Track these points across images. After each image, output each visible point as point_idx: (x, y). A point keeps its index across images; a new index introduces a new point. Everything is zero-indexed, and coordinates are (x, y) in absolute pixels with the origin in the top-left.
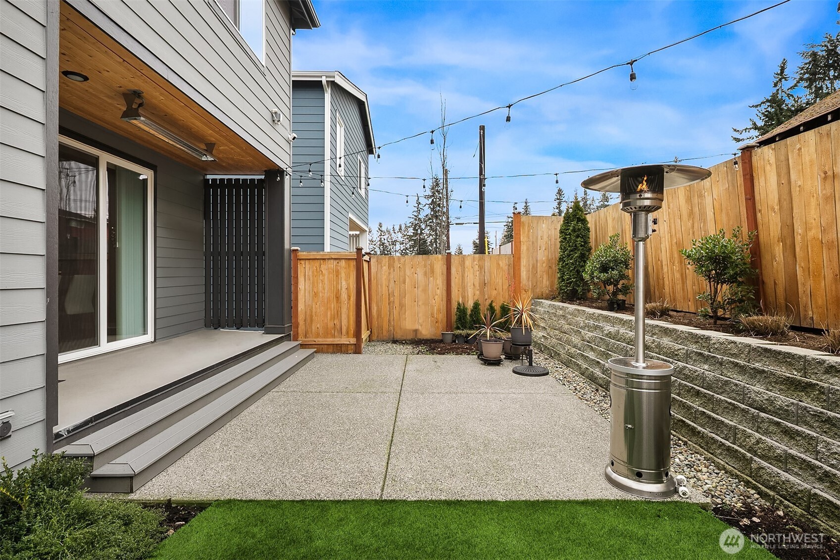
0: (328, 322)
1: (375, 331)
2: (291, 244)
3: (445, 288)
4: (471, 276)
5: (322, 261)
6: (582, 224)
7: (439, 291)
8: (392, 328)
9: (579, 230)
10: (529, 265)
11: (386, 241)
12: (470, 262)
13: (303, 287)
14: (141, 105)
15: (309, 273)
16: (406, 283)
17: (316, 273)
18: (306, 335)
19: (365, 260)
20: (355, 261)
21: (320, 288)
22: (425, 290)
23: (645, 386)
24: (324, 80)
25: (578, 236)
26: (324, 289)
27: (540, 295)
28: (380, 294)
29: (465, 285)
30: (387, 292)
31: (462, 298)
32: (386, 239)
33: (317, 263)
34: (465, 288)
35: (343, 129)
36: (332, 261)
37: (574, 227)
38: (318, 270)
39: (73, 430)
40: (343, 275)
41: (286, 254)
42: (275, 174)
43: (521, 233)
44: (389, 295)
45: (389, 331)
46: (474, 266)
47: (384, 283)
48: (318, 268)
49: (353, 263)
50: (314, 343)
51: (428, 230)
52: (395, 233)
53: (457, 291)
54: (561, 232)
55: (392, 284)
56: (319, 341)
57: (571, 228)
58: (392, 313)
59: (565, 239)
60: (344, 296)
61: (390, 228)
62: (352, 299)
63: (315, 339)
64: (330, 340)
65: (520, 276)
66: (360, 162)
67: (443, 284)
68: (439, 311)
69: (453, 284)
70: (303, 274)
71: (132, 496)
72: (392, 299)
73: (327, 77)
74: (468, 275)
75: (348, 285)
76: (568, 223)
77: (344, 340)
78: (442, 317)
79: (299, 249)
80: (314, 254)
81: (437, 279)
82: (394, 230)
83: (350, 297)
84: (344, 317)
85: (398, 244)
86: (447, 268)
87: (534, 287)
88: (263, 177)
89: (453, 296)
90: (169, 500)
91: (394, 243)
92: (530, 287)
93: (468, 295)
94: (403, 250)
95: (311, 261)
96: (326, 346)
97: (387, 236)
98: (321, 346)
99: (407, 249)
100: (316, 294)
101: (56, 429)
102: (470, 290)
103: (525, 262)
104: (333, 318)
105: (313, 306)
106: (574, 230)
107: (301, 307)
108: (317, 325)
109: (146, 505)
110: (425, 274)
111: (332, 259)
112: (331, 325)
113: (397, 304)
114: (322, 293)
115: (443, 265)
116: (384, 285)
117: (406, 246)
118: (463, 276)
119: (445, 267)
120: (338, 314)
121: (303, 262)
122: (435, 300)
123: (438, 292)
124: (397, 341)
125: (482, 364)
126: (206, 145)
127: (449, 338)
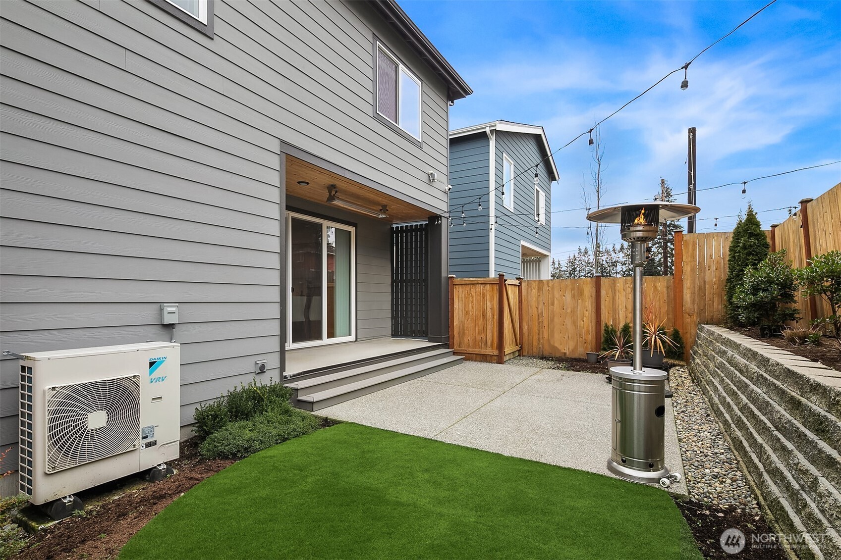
0: (477, 336)
1: (526, 347)
2: (449, 272)
3: (594, 310)
4: (623, 299)
5: (471, 286)
6: (755, 239)
7: (587, 312)
8: (541, 346)
9: (751, 246)
10: (694, 287)
11: (604, 263)
12: (622, 285)
13: (458, 307)
14: (336, 192)
15: (462, 295)
16: (555, 305)
17: (467, 296)
18: (460, 345)
19: (508, 284)
20: (497, 285)
21: (471, 308)
22: (573, 312)
23: (636, 389)
24: (488, 130)
25: (749, 254)
26: (473, 308)
27: (709, 319)
28: (530, 315)
29: (615, 308)
30: (537, 312)
31: (613, 320)
32: (604, 260)
33: (468, 288)
34: (616, 310)
35: (512, 166)
36: (479, 285)
37: (744, 244)
38: (469, 293)
39: (293, 376)
40: (488, 297)
41: (443, 280)
42: (434, 218)
43: (684, 254)
44: (538, 315)
45: (538, 348)
46: (626, 288)
47: (534, 305)
48: (469, 291)
49: (496, 287)
50: (466, 352)
51: (656, 248)
52: (615, 253)
53: (607, 313)
54: (730, 250)
55: (541, 306)
56: (469, 351)
57: (741, 245)
58: (541, 332)
59: (734, 257)
60: (489, 314)
61: (610, 248)
62: (495, 317)
63: (466, 349)
64: (477, 351)
65: (683, 299)
66: (538, 192)
67: (592, 306)
68: (588, 332)
69: (602, 307)
70: (457, 296)
71: (313, 413)
72: (541, 319)
73: (490, 127)
74: (620, 297)
75: (492, 305)
76: (738, 239)
77: (489, 351)
78: (591, 338)
79: (454, 276)
80: (481, 280)
81: (585, 301)
82: (614, 250)
83: (494, 315)
84: (489, 332)
85: (619, 265)
86: (596, 291)
87: (701, 312)
88: (427, 223)
89: (602, 318)
90: (327, 417)
91: (614, 264)
92: (696, 311)
93: (619, 319)
94: (626, 271)
95: (463, 285)
96: (475, 355)
97: (606, 257)
98: (471, 355)
99: (631, 270)
100: (467, 313)
101: (285, 374)
102: (621, 312)
103: (689, 284)
104: (480, 333)
105: (465, 322)
106: (744, 248)
107: (456, 322)
108: (468, 338)
109: (316, 417)
110: (574, 296)
111: (479, 284)
112: (478, 338)
113: (545, 323)
114: (472, 311)
115: (592, 288)
116: (534, 307)
117: (630, 267)
118: (614, 299)
119: (594, 289)
120: (484, 330)
121: (457, 287)
122: (583, 321)
123: (587, 314)
124: (545, 358)
125: (607, 382)
126: (382, 206)
127: (593, 359)
